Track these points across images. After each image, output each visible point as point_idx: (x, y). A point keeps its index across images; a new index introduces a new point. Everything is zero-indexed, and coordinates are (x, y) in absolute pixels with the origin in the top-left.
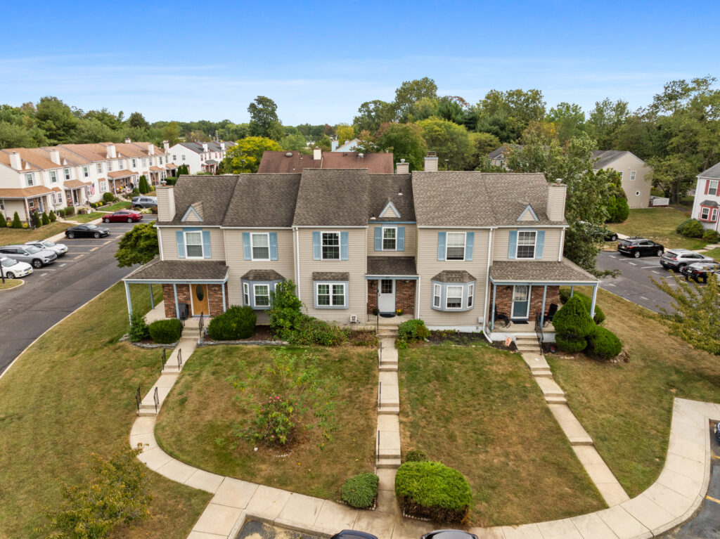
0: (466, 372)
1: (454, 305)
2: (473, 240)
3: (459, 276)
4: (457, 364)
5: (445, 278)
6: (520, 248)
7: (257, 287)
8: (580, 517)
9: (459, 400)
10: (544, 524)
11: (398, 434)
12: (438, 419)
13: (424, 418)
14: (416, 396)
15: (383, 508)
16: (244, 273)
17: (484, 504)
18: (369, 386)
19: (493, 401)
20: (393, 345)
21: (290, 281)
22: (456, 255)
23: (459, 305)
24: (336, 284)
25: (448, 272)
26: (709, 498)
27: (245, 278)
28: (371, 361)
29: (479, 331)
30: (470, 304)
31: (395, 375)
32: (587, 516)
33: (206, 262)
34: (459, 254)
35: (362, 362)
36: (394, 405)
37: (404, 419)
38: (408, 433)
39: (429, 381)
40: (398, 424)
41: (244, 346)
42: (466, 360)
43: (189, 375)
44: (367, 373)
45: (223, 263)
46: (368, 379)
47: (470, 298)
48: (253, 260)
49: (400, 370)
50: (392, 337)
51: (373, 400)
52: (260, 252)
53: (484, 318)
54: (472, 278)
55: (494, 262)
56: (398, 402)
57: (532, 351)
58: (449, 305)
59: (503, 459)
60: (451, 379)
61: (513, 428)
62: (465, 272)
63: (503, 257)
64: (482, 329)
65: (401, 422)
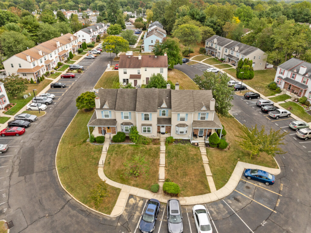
0: (183, 154)
1: (182, 133)
2: (187, 116)
3: (183, 125)
4: (181, 151)
5: (179, 126)
6: (201, 117)
7: (125, 127)
8: (204, 195)
9: (181, 163)
10: (196, 196)
11: (164, 173)
12: (175, 169)
13: (171, 168)
14: (169, 162)
15: (160, 192)
16: (122, 123)
17: (183, 191)
18: (157, 158)
19: (189, 163)
20: (164, 144)
21: (135, 126)
23: (183, 133)
24: (148, 127)
25: (180, 124)
26: (235, 190)
27: (122, 124)
28: (158, 150)
29: (189, 139)
30: (186, 132)
31: (164, 154)
32: (205, 195)
33: (110, 119)
34: (183, 119)
35: (155, 150)
36: (164, 164)
37: (166, 169)
38: (167, 173)
39: (173, 157)
40: (164, 170)
41: (123, 145)
42: (184, 150)
43: (109, 154)
44: (157, 154)
45: (115, 120)
46: (157, 156)
47: (186, 131)
48: (124, 119)
49: (166, 153)
50: (164, 141)
51: (158, 163)
52: (126, 117)
53: (190, 136)
54: (187, 126)
55: (194, 121)
56: (165, 163)
57: (203, 146)
58: (180, 133)
59: (189, 180)
60: (179, 156)
61: (193, 171)
62: (185, 124)
63: (196, 120)
64: (190, 138)
65: (165, 169)
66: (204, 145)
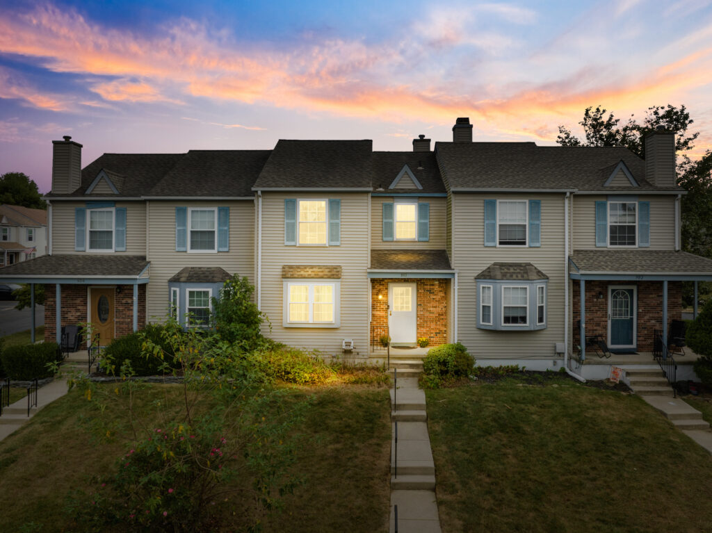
0: (554, 419)
1: (515, 320)
2: (538, 212)
3: (522, 272)
4: (533, 409)
5: (498, 273)
6: (613, 229)
7: (191, 293)
9: (553, 462)
11: (435, 525)
12: (518, 495)
13: (489, 492)
14: (467, 456)
16: (173, 272)
18: (374, 441)
19: (621, 464)
20: (416, 385)
21: (245, 279)
22: (512, 238)
23: (524, 319)
25: (502, 265)
27: (175, 280)
28: (377, 405)
29: (557, 369)
30: (541, 320)
31: (422, 426)
33: (116, 257)
34: (518, 237)
35: (360, 406)
36: (423, 471)
37: (447, 498)
39: (487, 432)
40: (435, 506)
42: (548, 402)
44: (371, 421)
45: (143, 258)
47: (541, 308)
48: (190, 251)
49: (429, 419)
51: (383, 463)
52: (202, 239)
53: (565, 346)
54: (541, 276)
55: (575, 251)
56: (431, 464)
58: (507, 320)
60: (528, 429)
62: (530, 265)
63: (588, 244)
64: (562, 364)
65: (440, 503)
66: (660, 384)
